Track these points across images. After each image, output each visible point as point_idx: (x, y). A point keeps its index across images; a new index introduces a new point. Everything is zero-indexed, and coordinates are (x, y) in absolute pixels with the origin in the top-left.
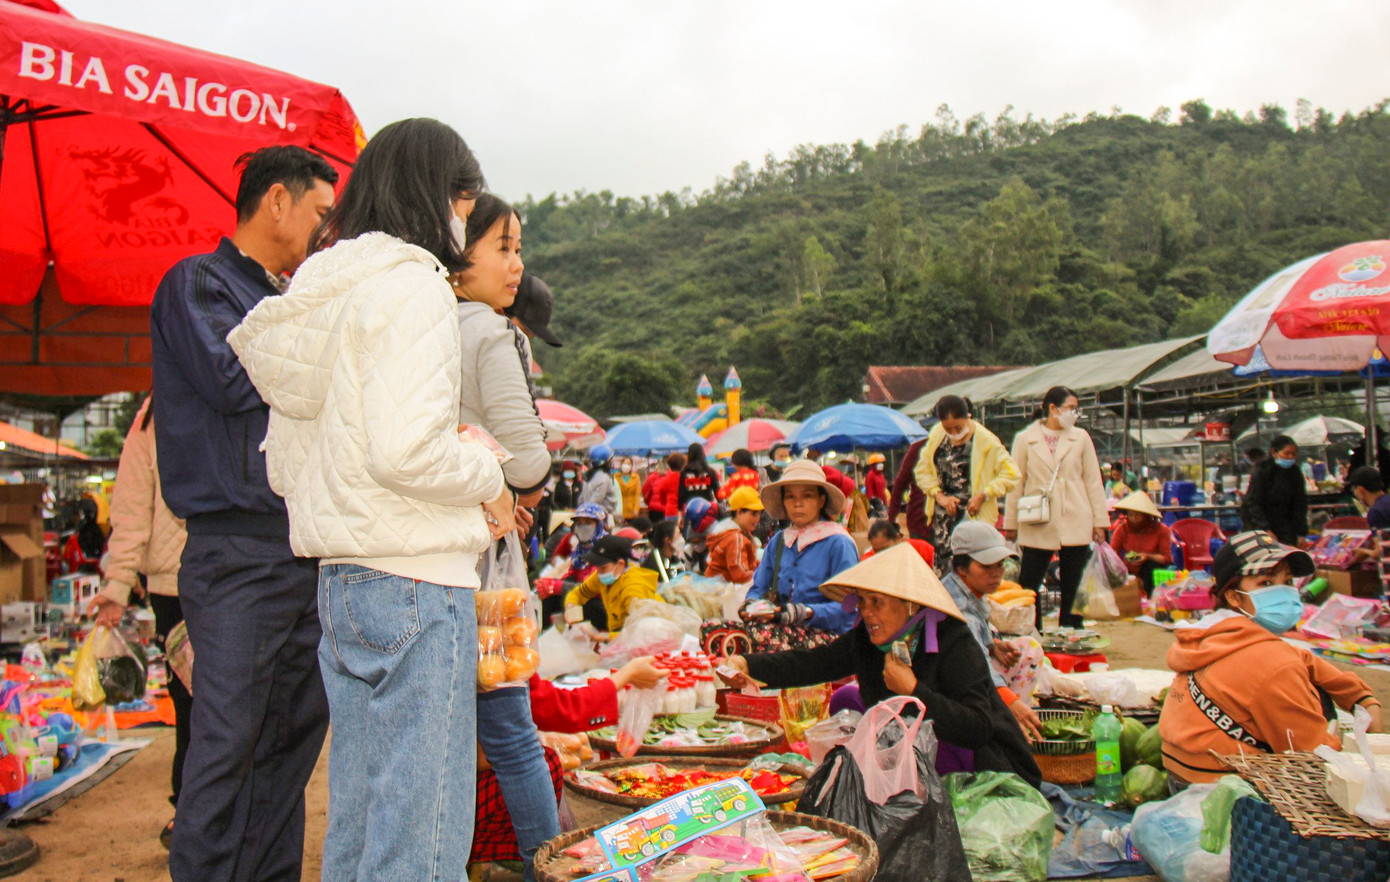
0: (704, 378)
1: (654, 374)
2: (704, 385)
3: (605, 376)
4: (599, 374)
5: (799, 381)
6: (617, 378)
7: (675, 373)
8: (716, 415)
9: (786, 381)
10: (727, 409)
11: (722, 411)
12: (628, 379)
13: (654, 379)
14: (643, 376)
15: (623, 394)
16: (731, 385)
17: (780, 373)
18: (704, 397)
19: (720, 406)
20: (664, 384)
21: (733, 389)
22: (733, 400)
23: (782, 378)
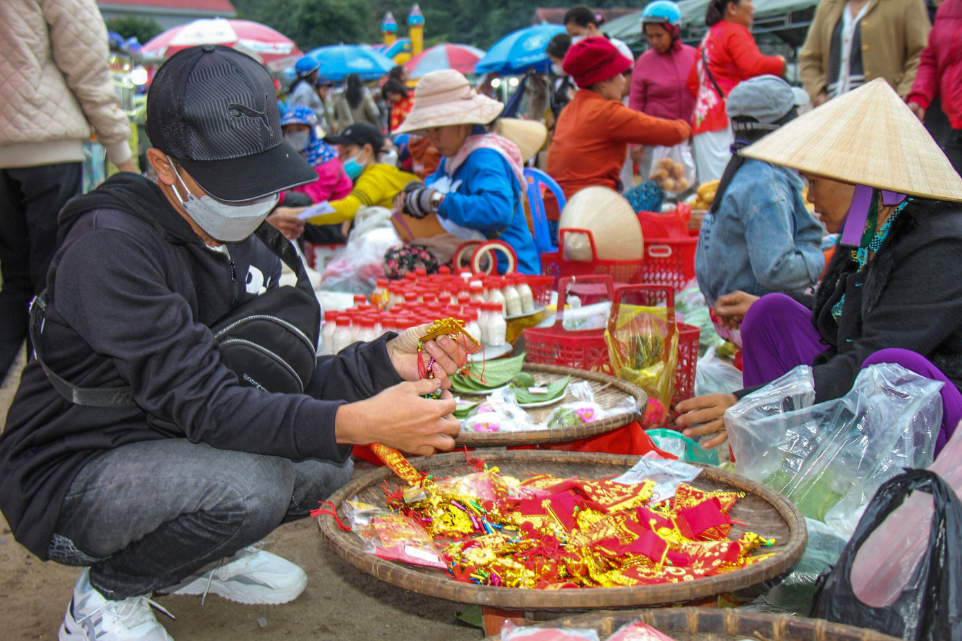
0: (389, 16)
1: (341, 12)
2: (390, 21)
3: (296, 14)
4: (290, 14)
5: (473, 22)
6: (307, 16)
7: (360, 11)
8: (401, 50)
9: (460, 23)
10: (411, 45)
11: (406, 46)
12: (317, 17)
13: (342, 18)
14: (331, 14)
15: (313, 32)
16: (415, 21)
17: (455, 15)
18: (390, 33)
19: (404, 42)
20: (351, 23)
21: (416, 26)
22: (417, 35)
23: (458, 19)
